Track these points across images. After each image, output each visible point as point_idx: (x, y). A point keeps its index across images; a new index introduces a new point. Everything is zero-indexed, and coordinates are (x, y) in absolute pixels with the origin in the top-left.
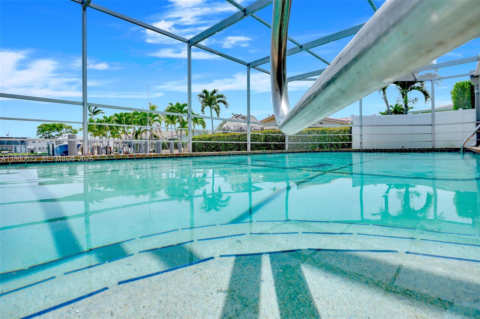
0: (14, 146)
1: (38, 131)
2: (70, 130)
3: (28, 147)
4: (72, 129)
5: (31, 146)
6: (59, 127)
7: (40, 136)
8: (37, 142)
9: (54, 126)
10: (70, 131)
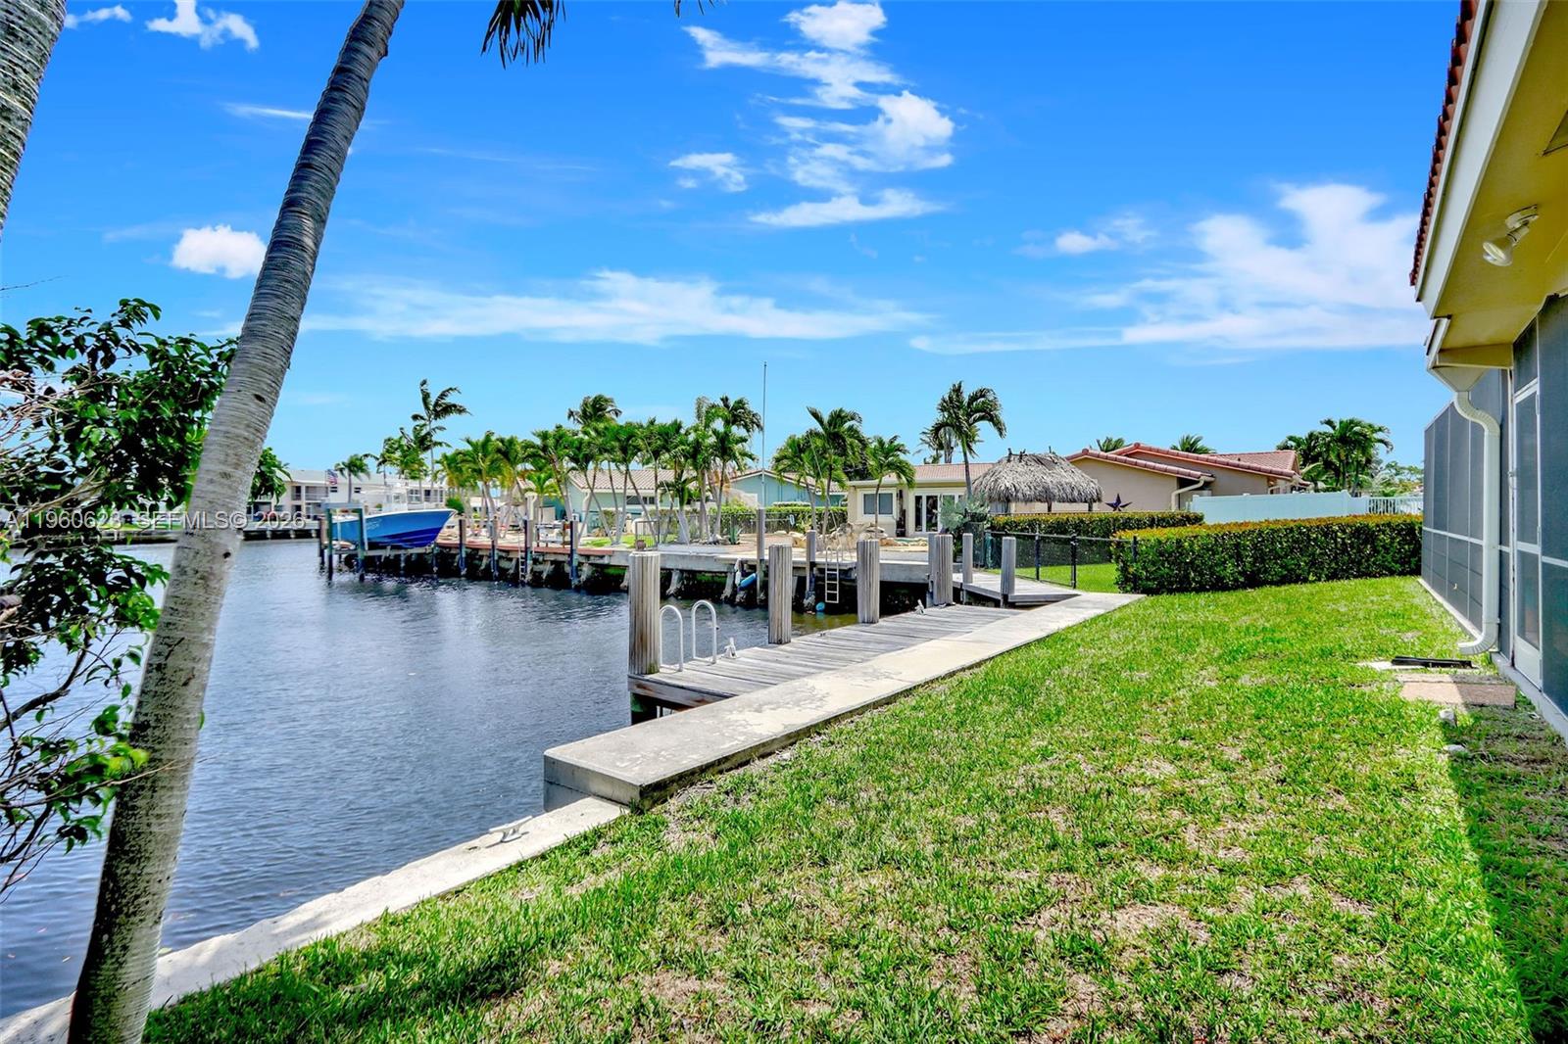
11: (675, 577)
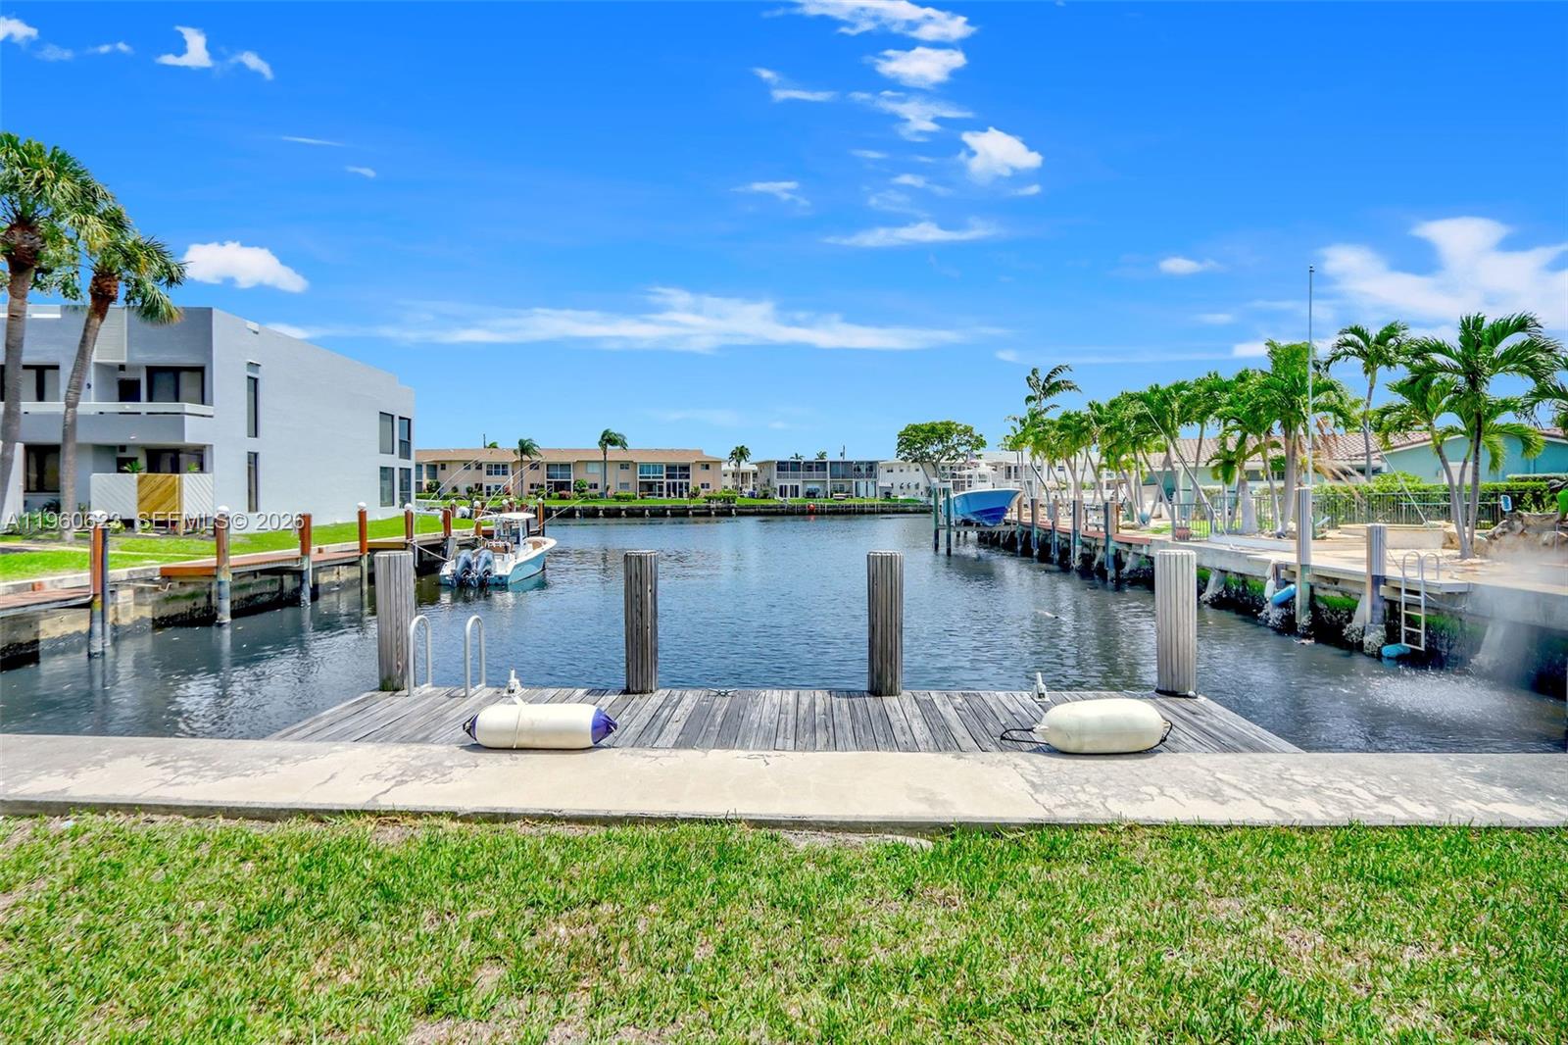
0: (854, 481)
1: (899, 446)
2: (966, 438)
3: (880, 484)
4: (971, 436)
5: (884, 481)
6: (943, 432)
7: (903, 455)
8: (896, 470)
9: (933, 429)
10: (968, 441)
11: (1213, 579)
